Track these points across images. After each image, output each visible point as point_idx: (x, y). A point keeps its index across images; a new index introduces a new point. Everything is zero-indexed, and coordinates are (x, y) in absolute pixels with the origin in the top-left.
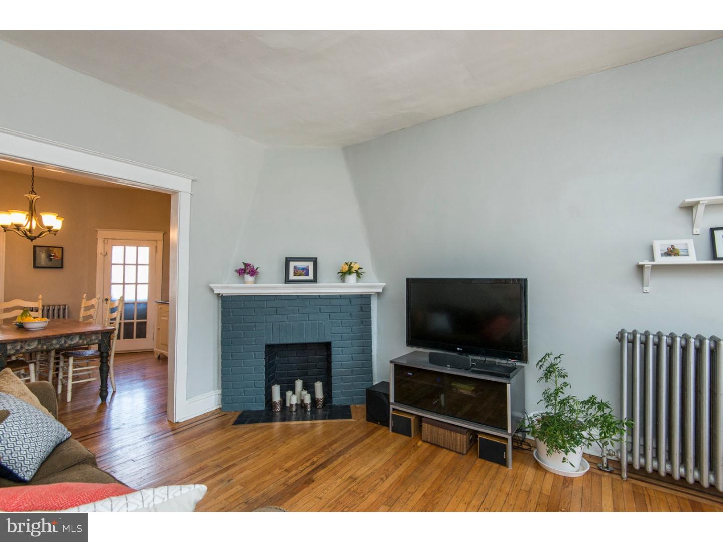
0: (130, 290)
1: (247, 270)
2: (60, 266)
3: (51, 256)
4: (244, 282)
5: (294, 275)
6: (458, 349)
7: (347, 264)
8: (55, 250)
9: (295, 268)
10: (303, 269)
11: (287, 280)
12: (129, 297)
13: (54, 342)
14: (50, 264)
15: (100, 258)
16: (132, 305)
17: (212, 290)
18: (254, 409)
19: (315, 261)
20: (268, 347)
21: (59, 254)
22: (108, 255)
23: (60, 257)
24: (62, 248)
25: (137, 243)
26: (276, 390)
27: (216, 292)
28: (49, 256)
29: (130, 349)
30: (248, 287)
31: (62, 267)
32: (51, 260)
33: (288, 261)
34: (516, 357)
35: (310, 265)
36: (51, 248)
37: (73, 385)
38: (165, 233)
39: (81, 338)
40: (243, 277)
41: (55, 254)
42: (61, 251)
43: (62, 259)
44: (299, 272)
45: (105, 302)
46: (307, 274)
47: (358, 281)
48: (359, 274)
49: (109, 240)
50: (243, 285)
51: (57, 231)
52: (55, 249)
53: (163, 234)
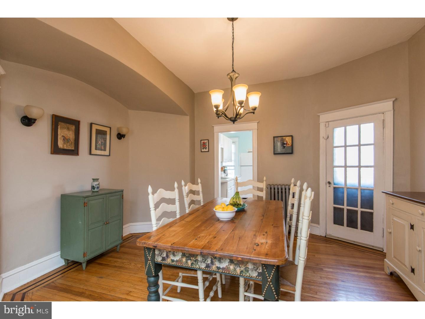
0: (353, 174)
2: (291, 152)
3: (284, 144)
8: (287, 139)
12: (352, 181)
14: (284, 151)
15: (322, 141)
16: (355, 190)
21: (290, 142)
22: (329, 138)
23: (290, 144)
24: (292, 136)
25: (359, 120)
28: (283, 144)
29: (355, 240)
31: (292, 153)
32: (284, 147)
36: (284, 138)
38: (396, 99)
41: (287, 142)
42: (291, 139)
43: (292, 145)
45: (328, 185)
49: (330, 123)
52: (287, 137)
53: (394, 102)
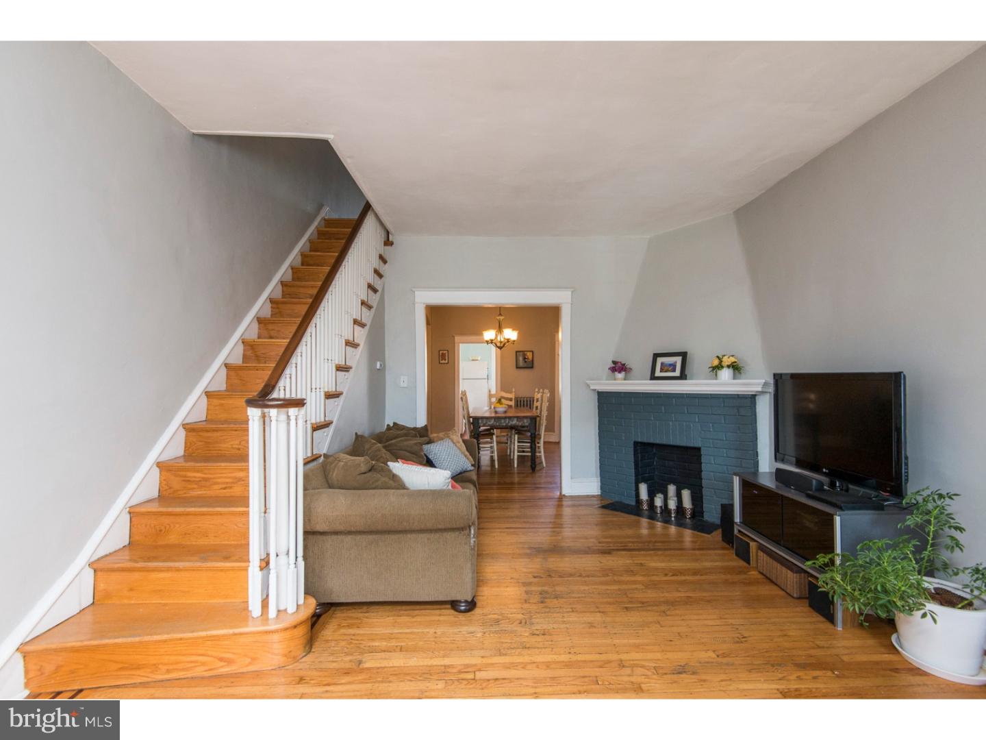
1: (618, 367)
2: (532, 366)
3: (526, 358)
4: (615, 379)
5: (661, 372)
6: (824, 470)
7: (718, 357)
8: (528, 354)
9: (662, 364)
10: (670, 365)
11: (653, 377)
13: (503, 421)
14: (525, 365)
17: (588, 386)
18: (627, 503)
19: (684, 355)
20: (636, 444)
21: (530, 357)
23: (531, 359)
24: (532, 351)
26: (643, 490)
27: (592, 388)
28: (524, 359)
30: (620, 384)
31: (533, 368)
32: (526, 362)
33: (656, 356)
34: (889, 489)
35: (678, 360)
36: (526, 352)
37: (518, 456)
39: (517, 420)
40: (614, 375)
41: (528, 357)
42: (532, 355)
43: (533, 360)
44: (666, 368)
46: (674, 370)
47: (734, 378)
48: (736, 368)
50: (614, 382)
51: (514, 341)
52: (528, 352)
